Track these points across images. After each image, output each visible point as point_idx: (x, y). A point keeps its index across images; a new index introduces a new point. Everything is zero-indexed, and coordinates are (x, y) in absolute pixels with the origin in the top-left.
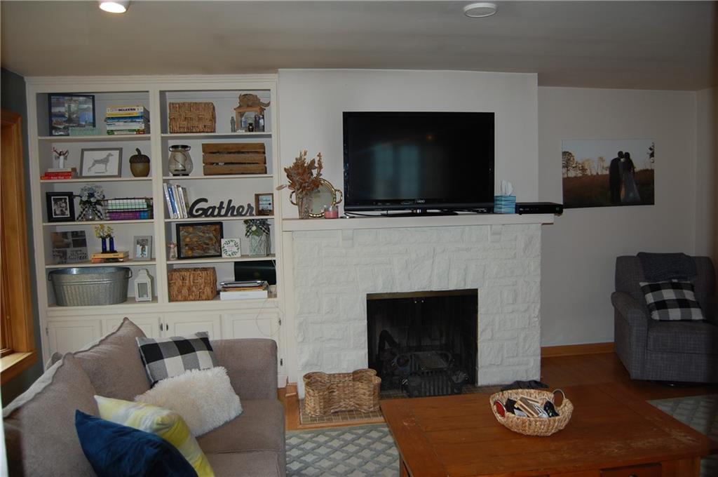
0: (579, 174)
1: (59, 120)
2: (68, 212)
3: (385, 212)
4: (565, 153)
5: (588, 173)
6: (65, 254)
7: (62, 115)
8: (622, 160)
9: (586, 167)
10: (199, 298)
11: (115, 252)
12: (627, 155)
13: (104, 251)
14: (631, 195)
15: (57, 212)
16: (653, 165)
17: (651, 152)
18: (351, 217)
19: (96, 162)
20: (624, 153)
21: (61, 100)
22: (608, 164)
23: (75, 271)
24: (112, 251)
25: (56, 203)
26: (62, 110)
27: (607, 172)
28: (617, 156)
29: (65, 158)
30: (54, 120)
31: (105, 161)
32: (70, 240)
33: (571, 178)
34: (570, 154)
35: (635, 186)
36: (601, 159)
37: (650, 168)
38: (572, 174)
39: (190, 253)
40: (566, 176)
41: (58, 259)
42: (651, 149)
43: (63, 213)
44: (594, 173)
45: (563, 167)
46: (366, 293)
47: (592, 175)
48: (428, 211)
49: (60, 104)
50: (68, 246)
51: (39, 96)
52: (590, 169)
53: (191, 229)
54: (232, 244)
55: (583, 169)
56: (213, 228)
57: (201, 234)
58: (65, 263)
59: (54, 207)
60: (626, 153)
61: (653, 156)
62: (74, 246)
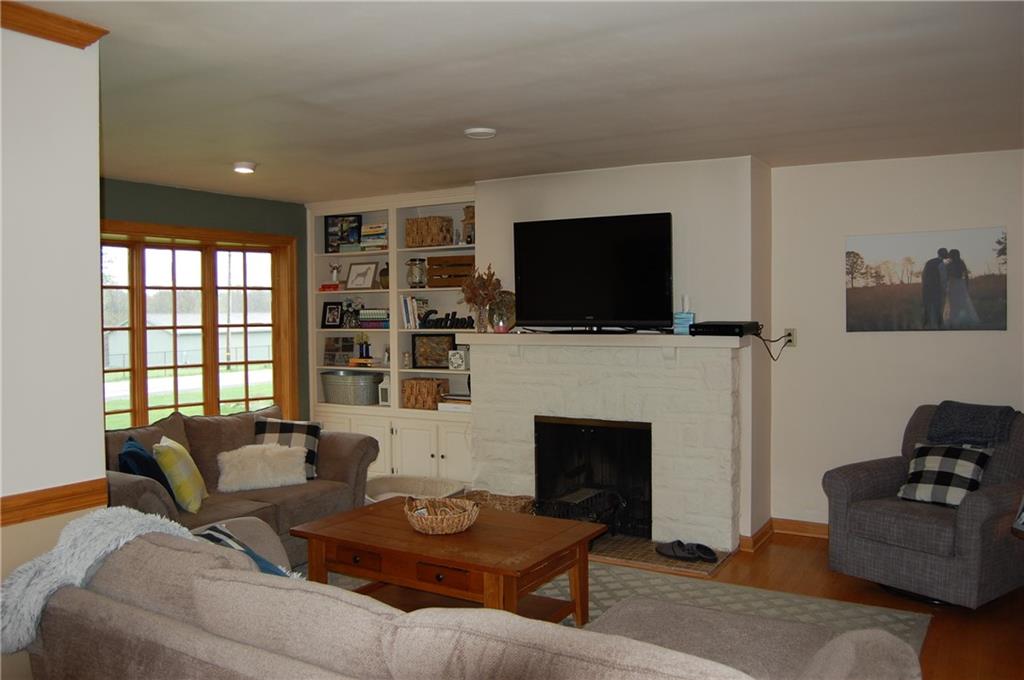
0: (871, 283)
1: (334, 238)
2: (338, 320)
3: (570, 328)
4: (848, 254)
5: (886, 281)
6: (334, 356)
7: (335, 234)
8: (945, 261)
9: (883, 273)
10: (423, 407)
11: (371, 358)
12: (955, 254)
13: (361, 357)
14: (962, 313)
15: (330, 320)
16: (1003, 268)
17: (999, 247)
18: (522, 333)
19: (359, 275)
20: (949, 251)
21: (336, 221)
22: (920, 267)
23: (342, 373)
24: (368, 357)
25: (330, 312)
26: (336, 229)
27: (919, 280)
28: (936, 256)
29: (338, 272)
30: (331, 238)
31: (364, 275)
32: (340, 344)
33: (859, 288)
34: (857, 254)
35: (968, 300)
36: (909, 260)
37: (997, 272)
38: (860, 283)
39: (424, 363)
40: (850, 286)
41: (328, 361)
42: (999, 243)
43: (334, 321)
44: (897, 281)
45: (848, 273)
46: (534, 414)
47: (892, 284)
48: (604, 328)
49: (335, 225)
50: (337, 350)
51: (317, 218)
52: (890, 277)
53: (425, 340)
54: (458, 356)
55: (878, 276)
56: (446, 339)
57: (434, 345)
58: (333, 365)
59: (328, 315)
60: (952, 251)
61: (1005, 254)
62: (343, 351)
